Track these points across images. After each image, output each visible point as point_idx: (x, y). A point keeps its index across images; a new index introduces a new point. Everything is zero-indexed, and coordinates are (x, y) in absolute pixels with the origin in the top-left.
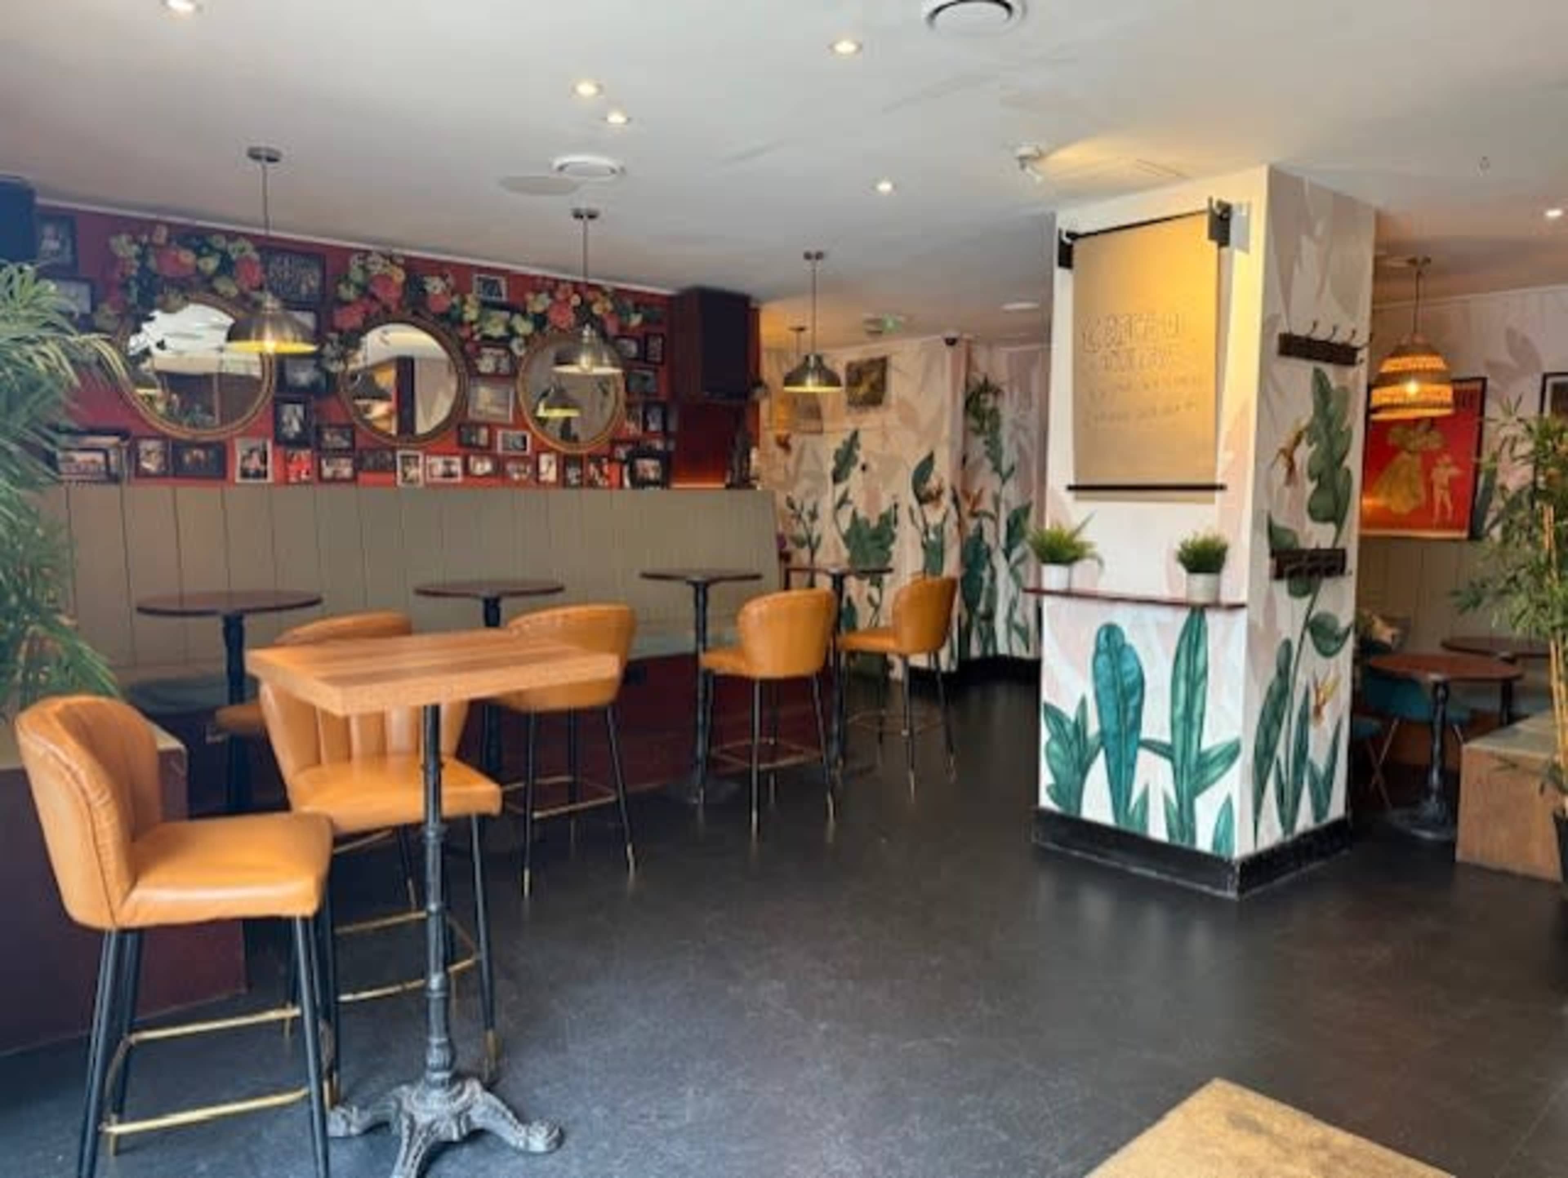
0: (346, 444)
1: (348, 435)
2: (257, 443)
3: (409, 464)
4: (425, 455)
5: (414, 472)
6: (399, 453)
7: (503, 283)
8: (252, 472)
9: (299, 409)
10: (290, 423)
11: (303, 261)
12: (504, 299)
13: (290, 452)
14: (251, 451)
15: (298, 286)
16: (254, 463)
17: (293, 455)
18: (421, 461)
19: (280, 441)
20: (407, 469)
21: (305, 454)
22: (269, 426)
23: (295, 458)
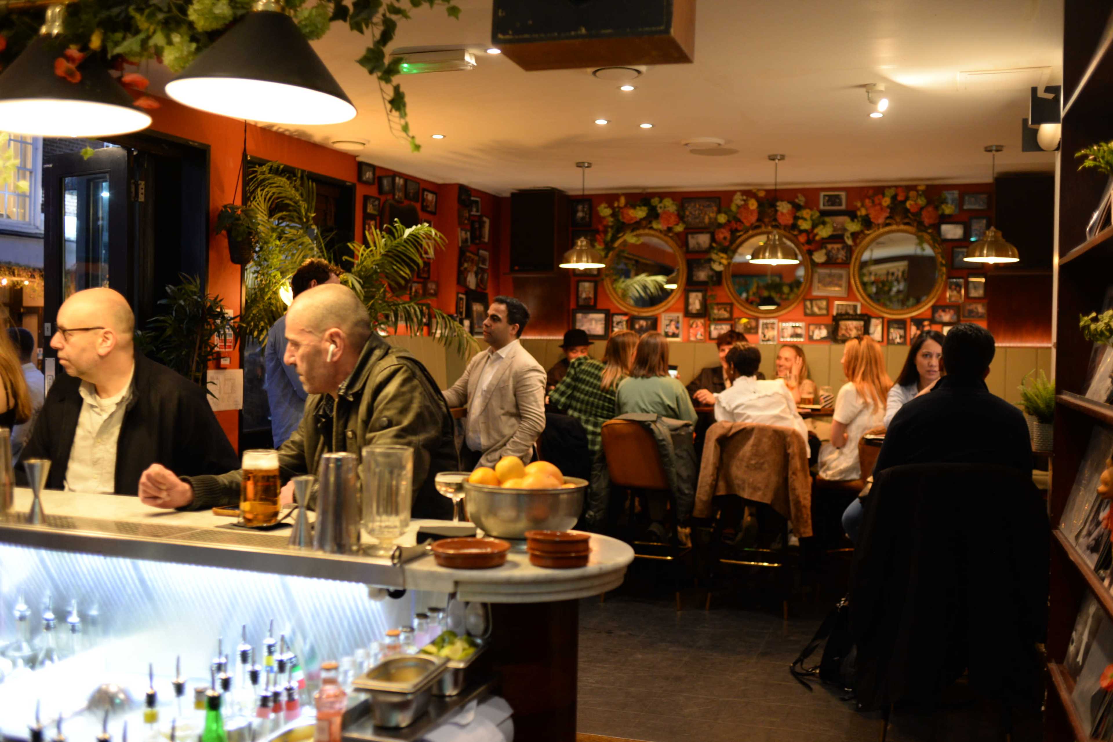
0: (726, 315)
1: (728, 309)
2: (674, 315)
3: (767, 328)
4: (779, 321)
5: (770, 333)
6: (761, 322)
7: (843, 195)
8: (670, 334)
9: (700, 295)
10: (694, 303)
11: (708, 203)
12: (843, 207)
13: (691, 322)
14: (671, 321)
15: (704, 219)
16: (672, 329)
17: (693, 323)
18: (776, 326)
19: (688, 314)
20: (766, 331)
21: (700, 322)
22: (681, 306)
23: (694, 326)
